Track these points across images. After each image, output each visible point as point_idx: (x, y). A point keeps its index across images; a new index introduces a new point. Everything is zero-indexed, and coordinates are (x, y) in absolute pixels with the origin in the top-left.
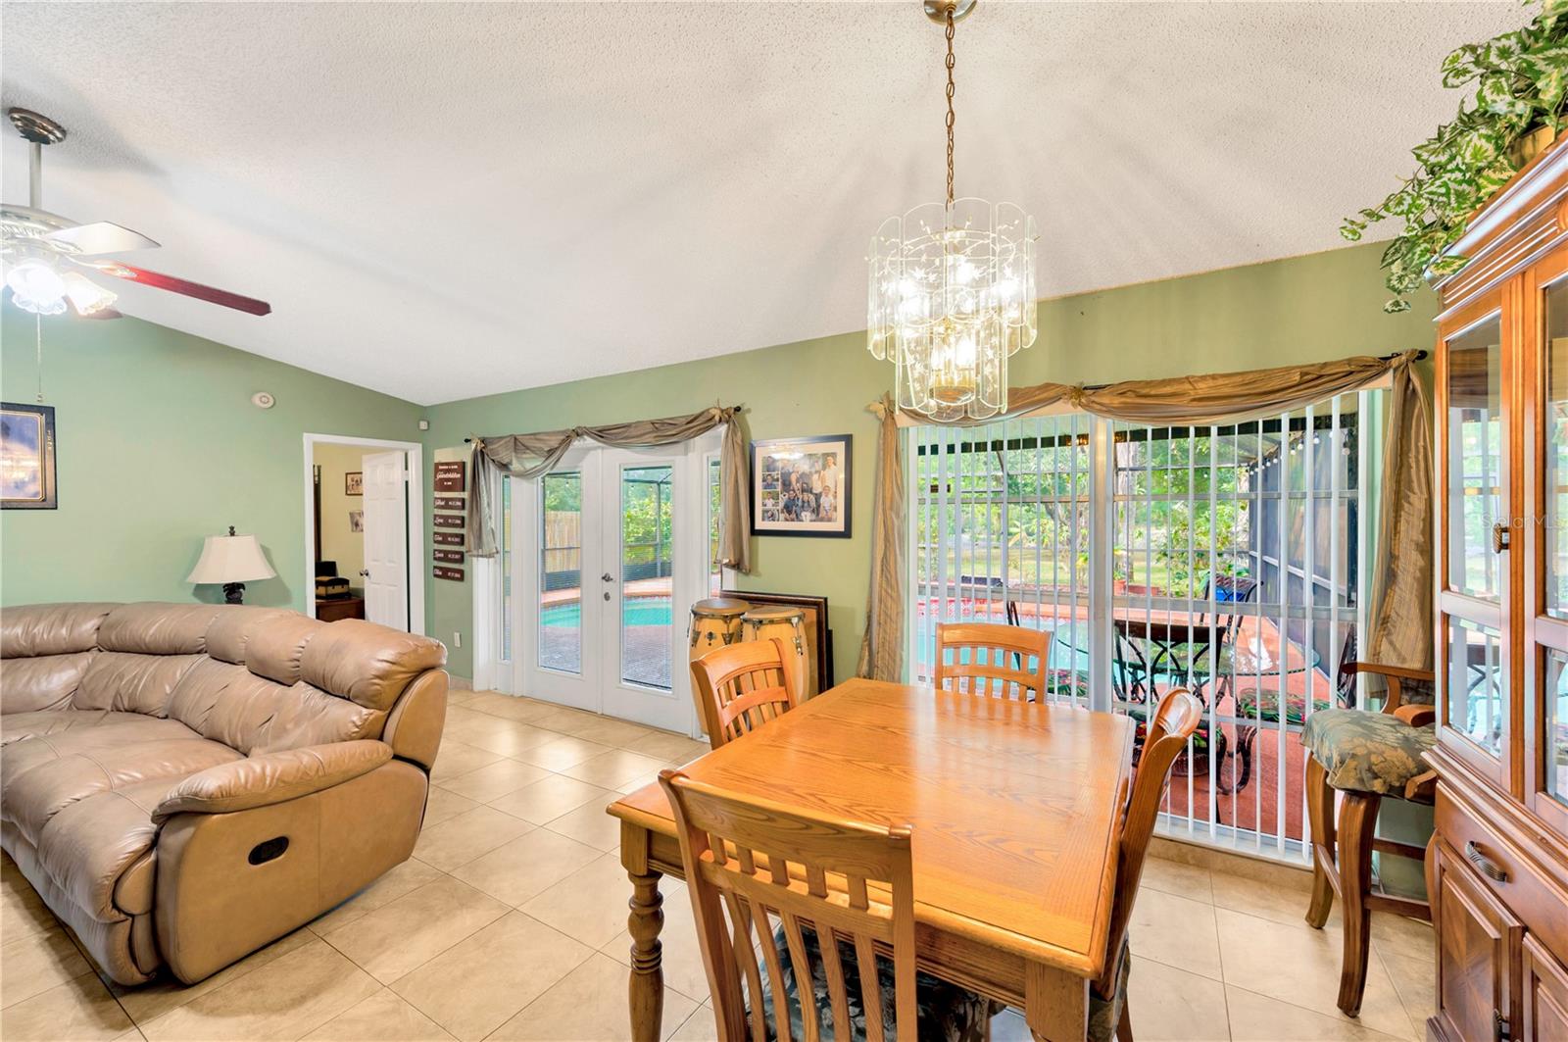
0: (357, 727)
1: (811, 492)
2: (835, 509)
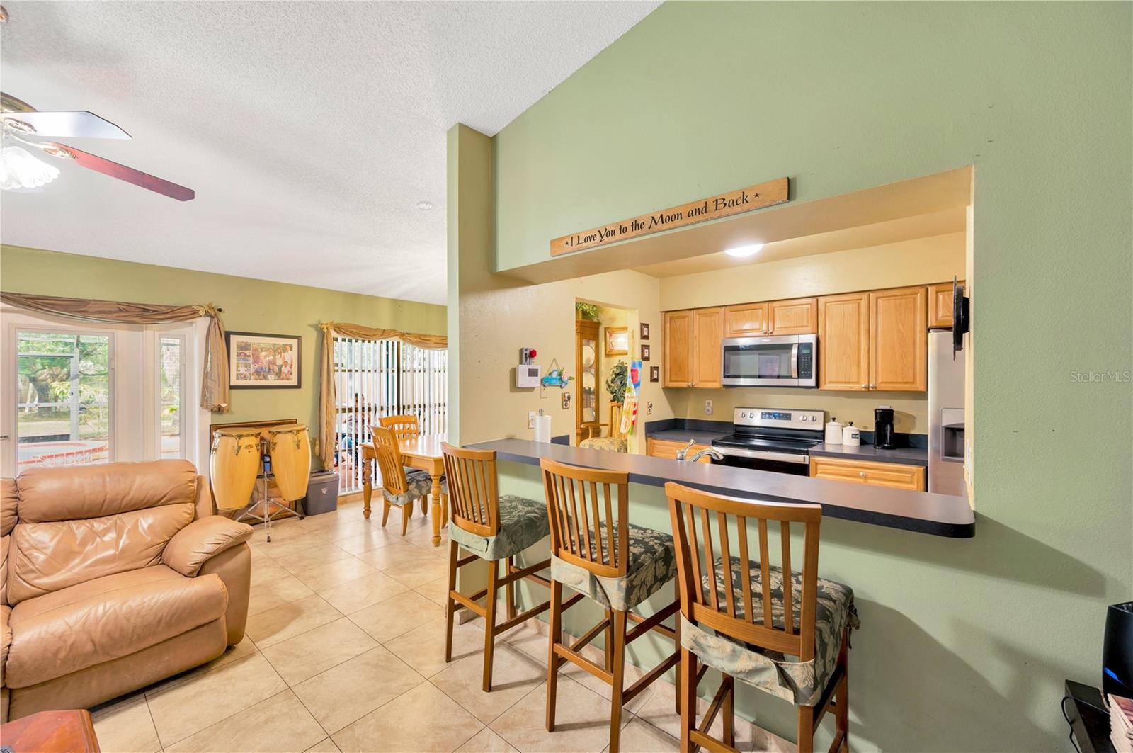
0: (190, 514)
1: (275, 364)
2: (291, 374)
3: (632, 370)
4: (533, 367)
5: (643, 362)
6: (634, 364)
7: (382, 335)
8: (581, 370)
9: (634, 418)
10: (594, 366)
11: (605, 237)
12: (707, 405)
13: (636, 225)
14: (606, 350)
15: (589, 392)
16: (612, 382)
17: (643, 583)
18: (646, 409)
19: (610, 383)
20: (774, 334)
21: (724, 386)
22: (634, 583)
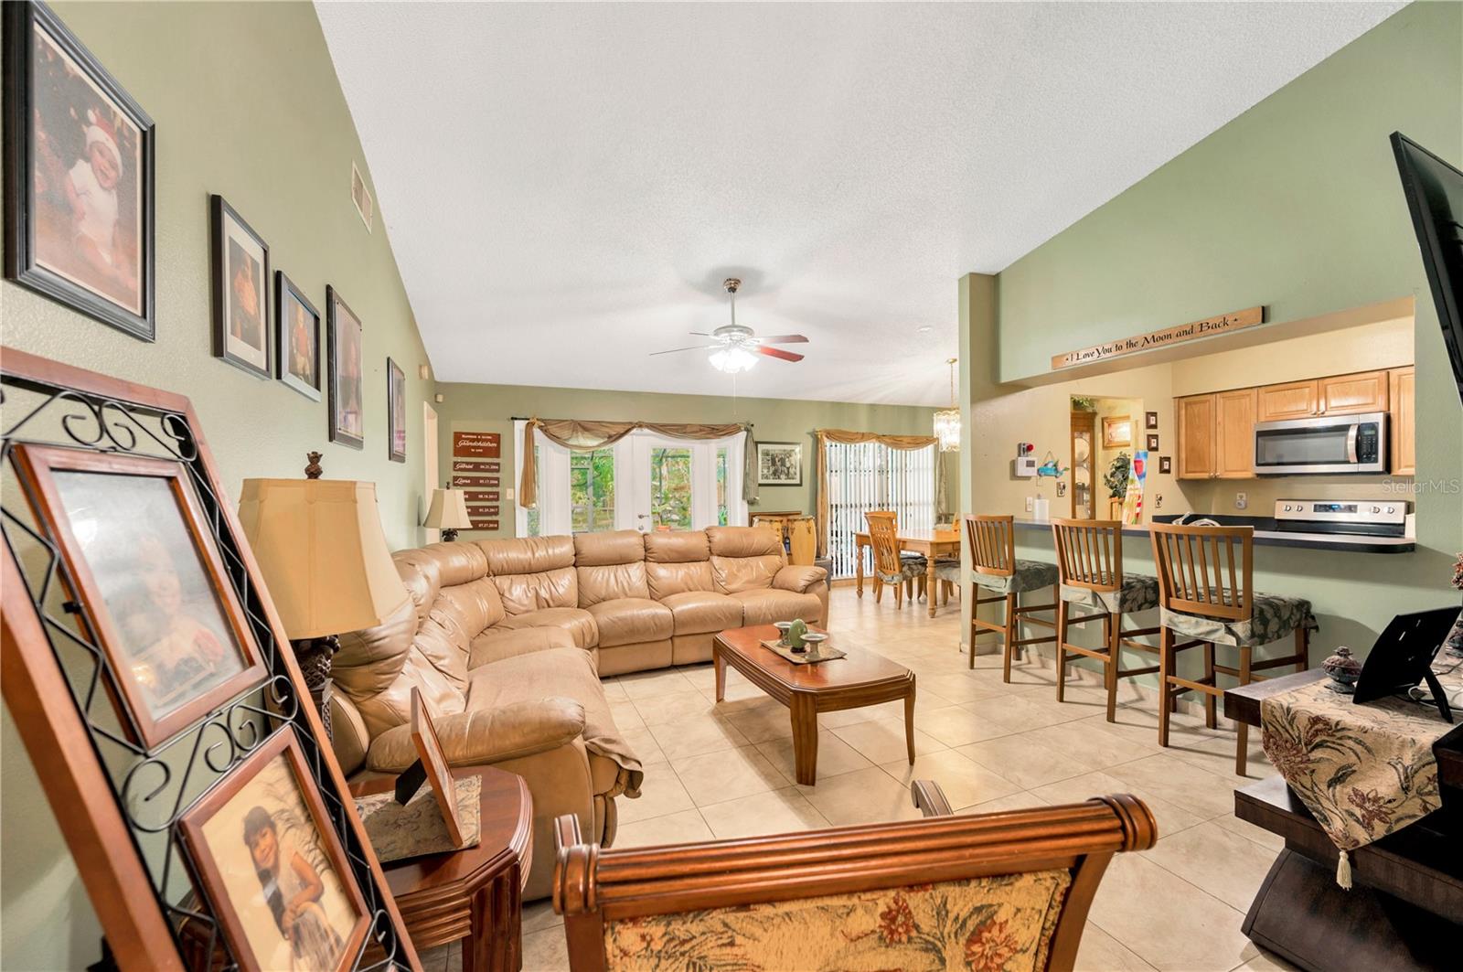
1: (785, 466)
2: (796, 474)
3: (1135, 462)
4: (1030, 459)
5: (1150, 453)
6: (1138, 455)
7: (862, 438)
8: (1074, 464)
9: (1138, 510)
10: (1089, 460)
11: (1102, 354)
12: (1238, 498)
13: (1130, 344)
14: (1103, 442)
15: (1083, 487)
16: (1111, 476)
17: (1134, 600)
18: (1154, 501)
19: (1109, 477)
20: (1327, 414)
21: (1258, 475)
22: (1127, 597)
